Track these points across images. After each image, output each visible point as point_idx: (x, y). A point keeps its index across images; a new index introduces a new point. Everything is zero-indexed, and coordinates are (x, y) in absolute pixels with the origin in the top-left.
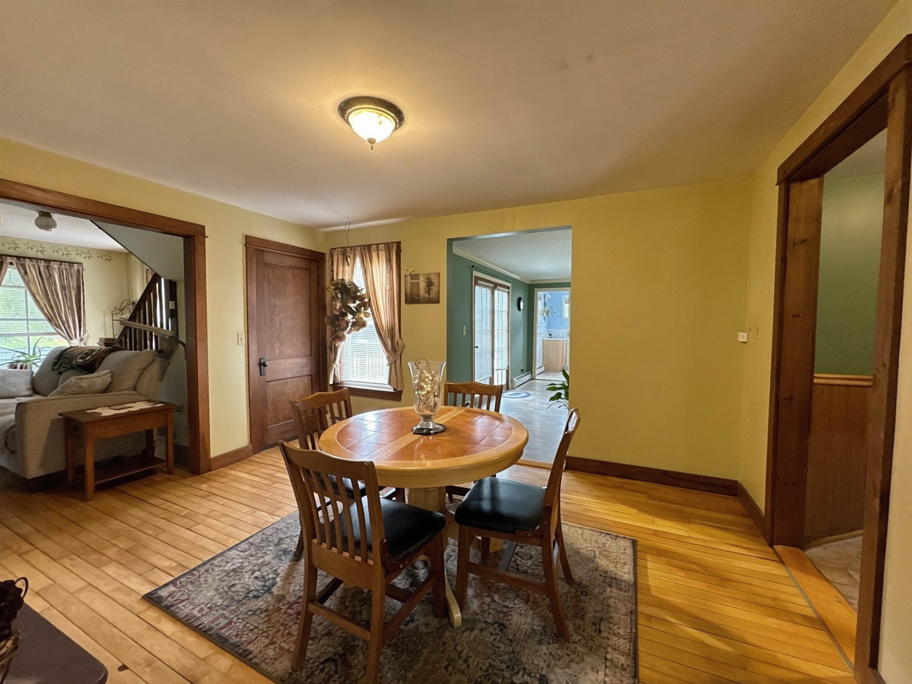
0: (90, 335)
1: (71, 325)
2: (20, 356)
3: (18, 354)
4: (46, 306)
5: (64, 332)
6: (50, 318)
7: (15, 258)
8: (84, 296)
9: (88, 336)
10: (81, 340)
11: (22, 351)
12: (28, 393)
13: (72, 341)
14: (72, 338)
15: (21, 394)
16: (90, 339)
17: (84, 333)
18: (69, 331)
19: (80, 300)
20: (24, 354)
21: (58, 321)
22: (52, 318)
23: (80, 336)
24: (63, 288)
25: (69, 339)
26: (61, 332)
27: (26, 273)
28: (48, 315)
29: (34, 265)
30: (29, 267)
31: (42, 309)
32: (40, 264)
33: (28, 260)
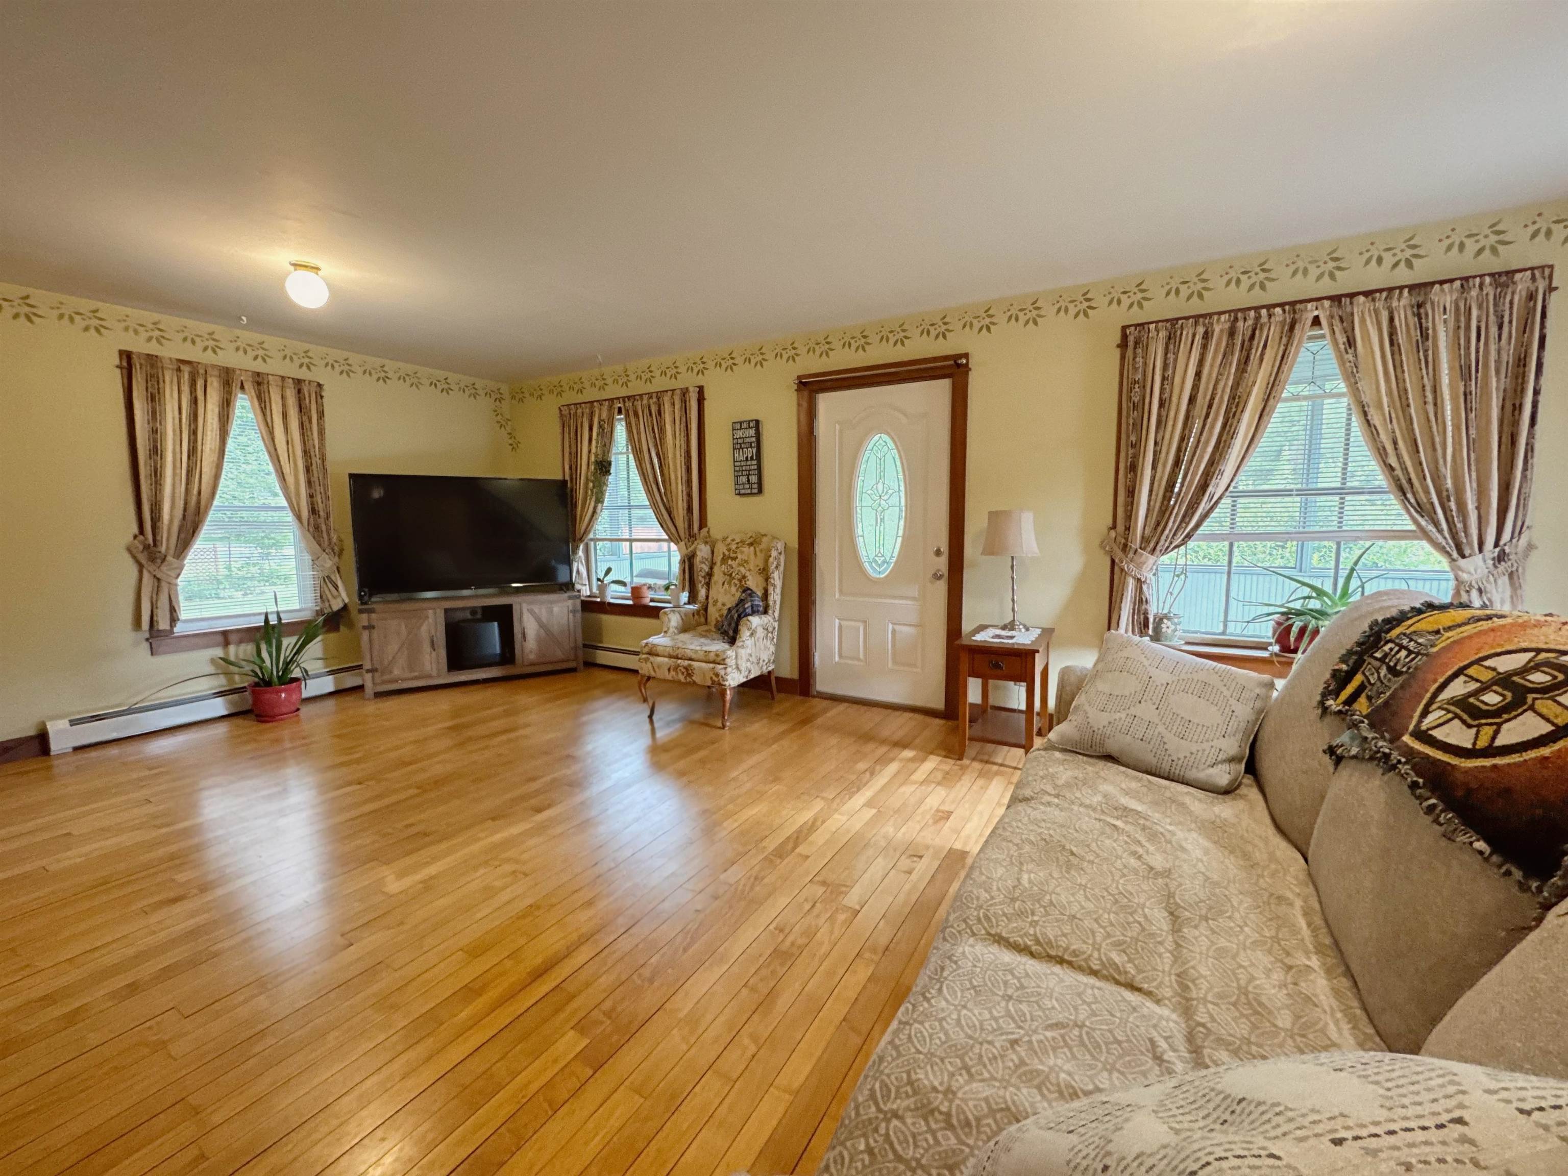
0: (1535, 541)
1: (1471, 506)
2: (1309, 597)
3: (1307, 591)
4: (1395, 443)
5: (1440, 531)
6: (1404, 482)
7: (1327, 303)
8: (1536, 392)
9: (1530, 547)
10: (1501, 558)
11: (1317, 583)
12: (1222, 776)
13: (1462, 562)
14: (1467, 552)
15: (1193, 774)
16: (1534, 556)
17: (1518, 532)
18: (1459, 526)
19: (1517, 408)
20: (1320, 593)
21: (1427, 492)
22: (1410, 481)
23: (1496, 545)
24: (1465, 373)
25: (1455, 555)
26: (1431, 528)
27: (1351, 342)
28: (1398, 472)
29: (1377, 312)
30: (1363, 321)
31: (1381, 454)
32: (1395, 304)
33: (1362, 299)
